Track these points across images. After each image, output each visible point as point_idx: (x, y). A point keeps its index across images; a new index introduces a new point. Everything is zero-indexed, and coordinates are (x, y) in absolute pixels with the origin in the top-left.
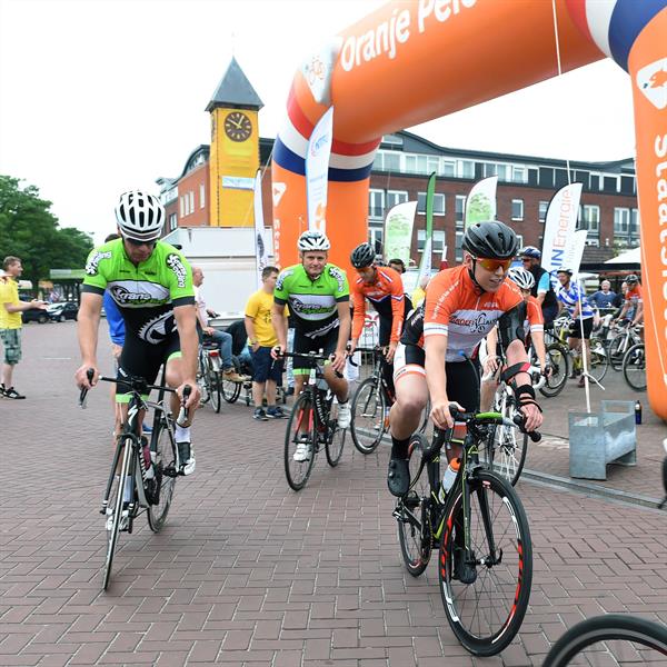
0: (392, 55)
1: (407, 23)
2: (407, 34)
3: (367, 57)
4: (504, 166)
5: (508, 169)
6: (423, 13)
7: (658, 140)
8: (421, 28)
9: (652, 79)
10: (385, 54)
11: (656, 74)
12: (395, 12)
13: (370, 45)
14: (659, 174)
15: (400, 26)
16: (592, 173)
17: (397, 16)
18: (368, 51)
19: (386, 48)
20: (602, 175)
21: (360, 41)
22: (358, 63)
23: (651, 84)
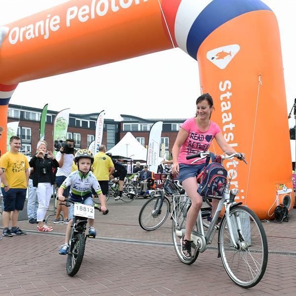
0: (46, 37)
1: (58, 21)
2: (58, 27)
3: (28, 38)
4: (35, 113)
5: (37, 115)
6: (69, 17)
7: (221, 83)
8: (68, 24)
9: (217, 55)
10: (41, 37)
11: (220, 53)
12: (49, 16)
13: (31, 31)
14: (222, 99)
15: (52, 23)
16: (77, 119)
17: (50, 18)
18: (29, 34)
19: (42, 33)
20: (81, 120)
21: (23, 29)
22: (21, 40)
23: (216, 57)
